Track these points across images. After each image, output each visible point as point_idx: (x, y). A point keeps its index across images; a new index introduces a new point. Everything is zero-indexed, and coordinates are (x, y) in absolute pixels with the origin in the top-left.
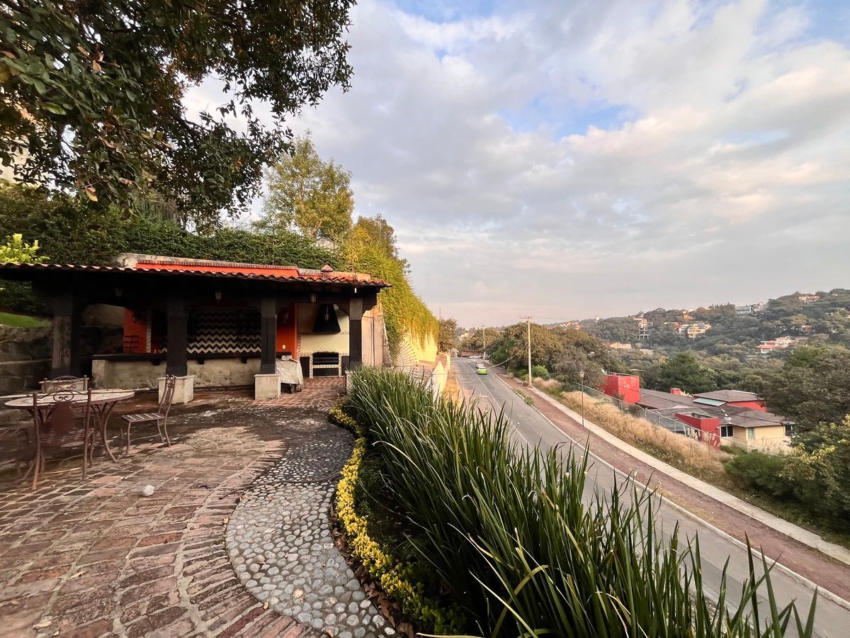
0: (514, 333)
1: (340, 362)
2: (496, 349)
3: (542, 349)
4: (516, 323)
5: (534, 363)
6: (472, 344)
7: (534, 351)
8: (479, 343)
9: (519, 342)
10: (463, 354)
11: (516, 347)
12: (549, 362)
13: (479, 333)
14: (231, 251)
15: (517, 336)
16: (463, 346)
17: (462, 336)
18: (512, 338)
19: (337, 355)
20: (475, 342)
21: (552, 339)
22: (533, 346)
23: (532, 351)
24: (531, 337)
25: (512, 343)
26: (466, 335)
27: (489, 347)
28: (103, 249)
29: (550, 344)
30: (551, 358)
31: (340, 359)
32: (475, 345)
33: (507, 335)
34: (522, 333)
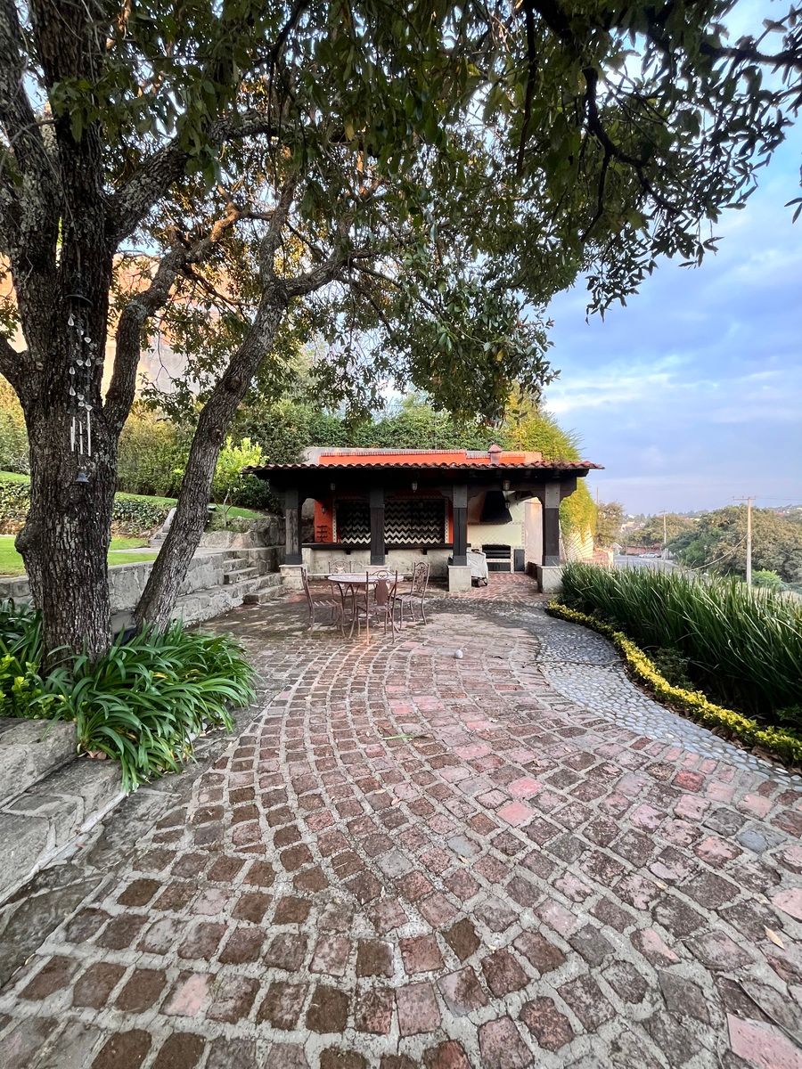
0: (718, 522)
1: (512, 556)
2: (687, 544)
3: (770, 546)
4: (722, 507)
5: (756, 567)
6: (644, 538)
7: (756, 549)
8: (654, 536)
9: (729, 535)
10: (629, 551)
11: (723, 543)
12: (784, 566)
13: (655, 522)
14: (396, 437)
15: (723, 526)
16: (630, 540)
17: (624, 526)
18: (716, 529)
19: (508, 548)
20: (649, 534)
21: (790, 530)
22: (754, 543)
23: (752, 548)
24: (752, 528)
25: (716, 537)
26: (630, 524)
27: (672, 542)
28: (295, 445)
29: (787, 538)
30: (788, 558)
31: (512, 553)
32: (649, 538)
33: (705, 524)
34: (733, 522)
